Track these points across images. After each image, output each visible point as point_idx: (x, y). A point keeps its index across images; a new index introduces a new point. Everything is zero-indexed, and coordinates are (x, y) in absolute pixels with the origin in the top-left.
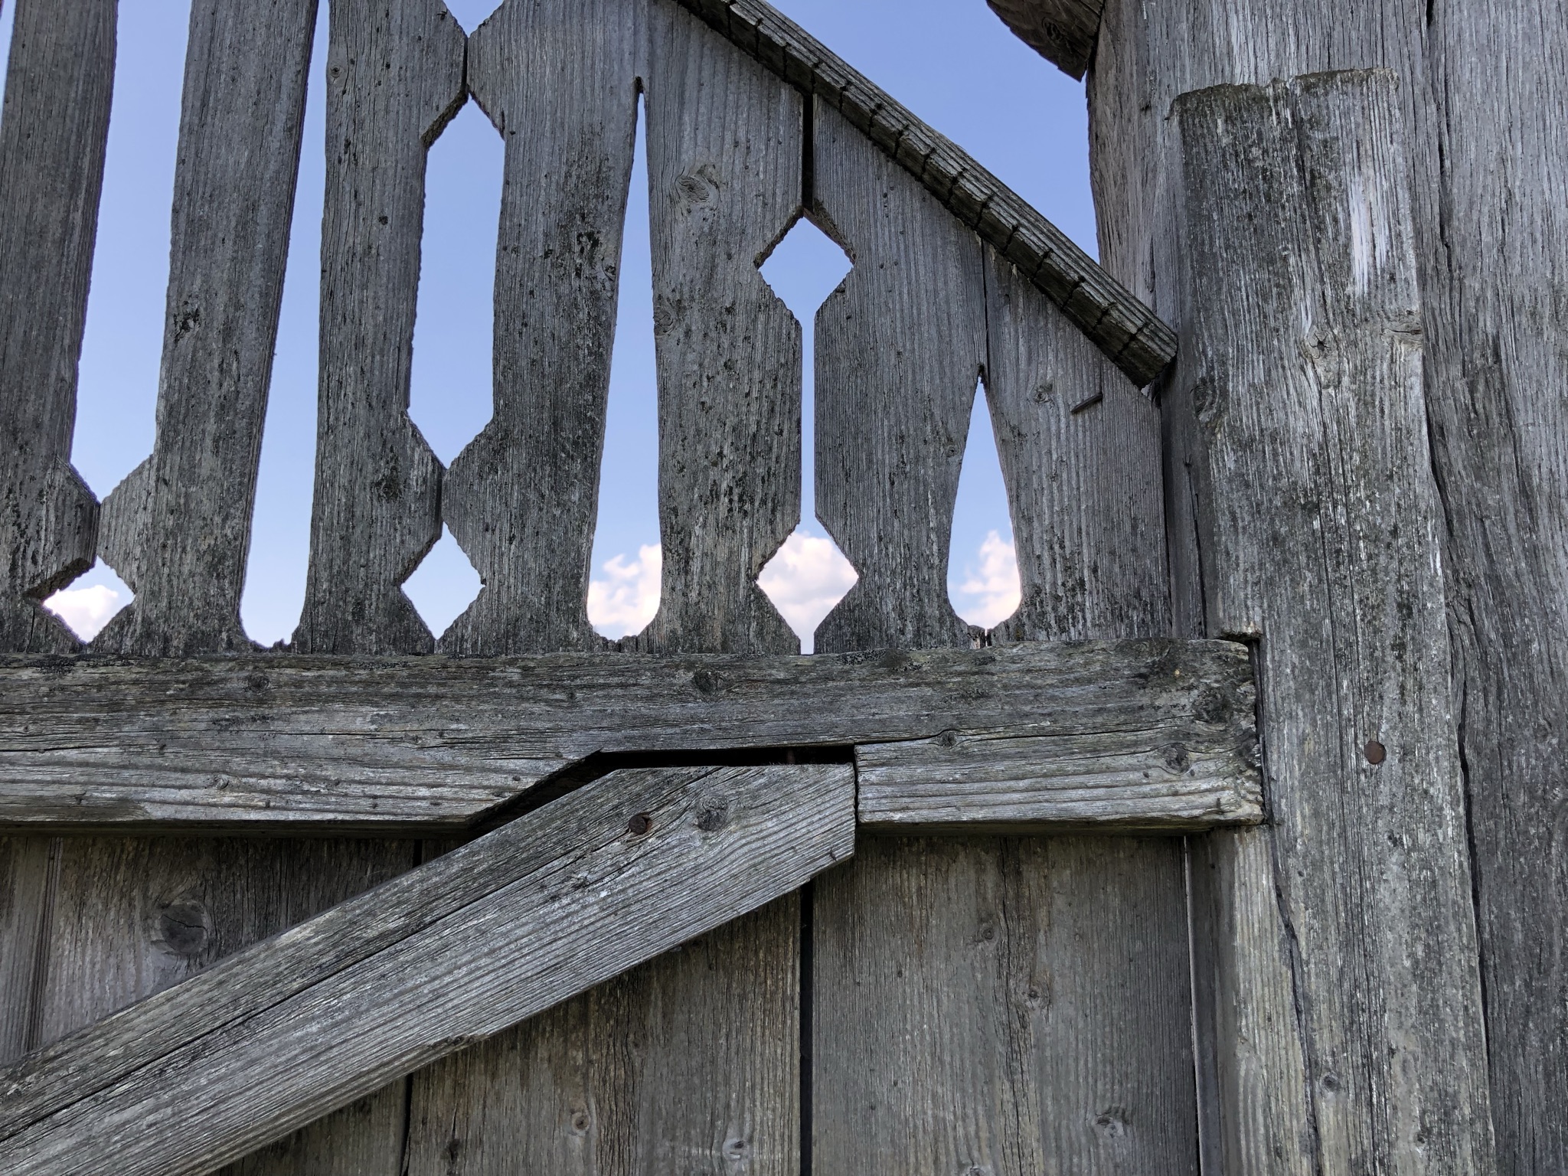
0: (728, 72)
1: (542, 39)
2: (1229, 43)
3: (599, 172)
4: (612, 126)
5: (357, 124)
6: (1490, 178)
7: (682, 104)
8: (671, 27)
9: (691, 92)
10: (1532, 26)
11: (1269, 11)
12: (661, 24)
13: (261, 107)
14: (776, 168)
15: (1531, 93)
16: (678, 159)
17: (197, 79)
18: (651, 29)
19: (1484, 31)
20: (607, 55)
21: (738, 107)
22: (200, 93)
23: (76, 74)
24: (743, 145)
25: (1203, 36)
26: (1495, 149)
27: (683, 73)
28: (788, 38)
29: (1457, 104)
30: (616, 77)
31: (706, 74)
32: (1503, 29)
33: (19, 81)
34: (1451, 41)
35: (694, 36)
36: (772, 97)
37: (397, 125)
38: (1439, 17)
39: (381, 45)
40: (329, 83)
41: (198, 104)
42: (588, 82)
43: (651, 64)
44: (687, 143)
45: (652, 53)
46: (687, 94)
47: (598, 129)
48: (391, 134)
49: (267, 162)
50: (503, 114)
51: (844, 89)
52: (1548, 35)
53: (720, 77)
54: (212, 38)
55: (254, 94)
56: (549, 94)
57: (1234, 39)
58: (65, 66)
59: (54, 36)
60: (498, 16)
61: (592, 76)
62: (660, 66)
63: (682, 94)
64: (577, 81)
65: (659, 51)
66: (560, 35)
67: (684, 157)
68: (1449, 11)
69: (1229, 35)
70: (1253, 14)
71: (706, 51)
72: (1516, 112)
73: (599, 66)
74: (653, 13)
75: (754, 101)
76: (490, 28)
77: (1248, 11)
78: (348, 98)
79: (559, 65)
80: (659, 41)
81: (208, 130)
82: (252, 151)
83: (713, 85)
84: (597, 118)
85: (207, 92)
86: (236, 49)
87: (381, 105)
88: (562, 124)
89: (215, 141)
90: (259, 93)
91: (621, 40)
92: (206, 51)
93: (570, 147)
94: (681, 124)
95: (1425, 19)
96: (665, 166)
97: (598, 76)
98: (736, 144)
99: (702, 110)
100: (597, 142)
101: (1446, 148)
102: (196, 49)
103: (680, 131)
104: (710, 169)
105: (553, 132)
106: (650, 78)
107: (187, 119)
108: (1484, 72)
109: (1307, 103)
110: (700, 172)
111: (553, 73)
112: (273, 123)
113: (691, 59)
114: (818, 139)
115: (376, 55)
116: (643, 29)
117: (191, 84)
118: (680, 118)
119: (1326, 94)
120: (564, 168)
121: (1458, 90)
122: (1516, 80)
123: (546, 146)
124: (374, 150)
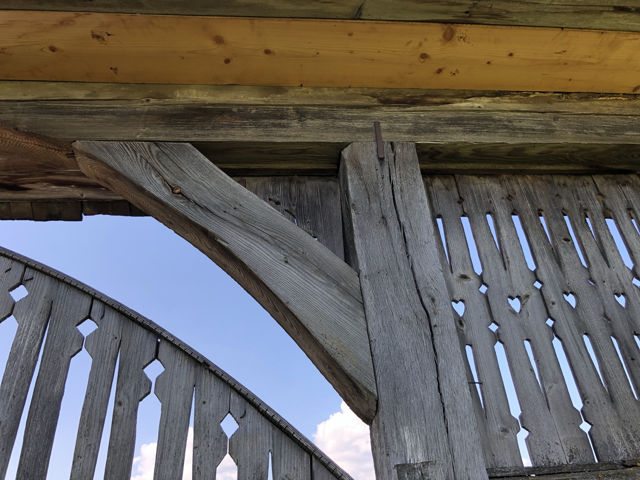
0: (292, 447)
1: (247, 439)
2: (405, 438)
3: (261, 476)
4: (264, 463)
5: (201, 462)
6: (464, 474)
7: (281, 457)
8: (278, 436)
9: (283, 454)
10: (469, 434)
11: (413, 431)
12: (275, 435)
13: (176, 457)
14: (304, 476)
15: (471, 451)
16: (281, 473)
17: (160, 450)
18: (273, 436)
19: (459, 436)
20: (262, 443)
21: (294, 458)
22: (160, 454)
23: (128, 448)
24: (296, 468)
25: (399, 437)
26: (465, 466)
27: (281, 448)
28: (307, 444)
29: (455, 454)
30: (265, 449)
31: (286, 449)
32: (463, 435)
33: (112, 450)
34: (452, 438)
35: (283, 438)
36: (302, 456)
37: (210, 463)
38: (449, 433)
39: (207, 440)
40: (193, 451)
41: (160, 457)
42: (258, 451)
43: (273, 446)
44: (282, 468)
45: (273, 443)
46: (282, 454)
47: (261, 464)
48: (209, 465)
49: (177, 474)
50: (237, 460)
51: (321, 457)
52: (473, 436)
53: (290, 450)
54: (164, 438)
55: (174, 454)
56: (248, 455)
57: (406, 438)
58: (125, 446)
59: (122, 437)
60: (236, 433)
61: (259, 449)
62: (275, 446)
63: (281, 455)
64: (255, 451)
65: (275, 442)
66: (251, 438)
67: (282, 472)
68: (451, 431)
69: (405, 436)
70: (409, 431)
71: (286, 443)
72: (468, 456)
73: (261, 446)
74: (273, 432)
75: (298, 457)
76: (234, 436)
77: (408, 431)
78: (198, 455)
79: (251, 446)
80: (275, 440)
81: (162, 465)
82: (173, 471)
83: (288, 452)
84: (260, 461)
85: (162, 454)
86: (170, 441)
87: (206, 457)
88: (252, 463)
89: (164, 468)
90: (175, 454)
91: (266, 439)
92: (162, 442)
93: (254, 469)
94: (281, 463)
95: (446, 433)
96: (277, 474)
97: (260, 450)
98: (294, 468)
99: (286, 459)
100: (261, 468)
101: (454, 466)
102: (160, 442)
103: (281, 465)
104: (288, 475)
105: (250, 465)
106: (273, 450)
107: (157, 462)
108: (460, 446)
109: (424, 470)
110: (286, 476)
111: (249, 448)
112: (179, 462)
113: (283, 445)
114: (314, 468)
115: (205, 442)
116: (271, 436)
117: (158, 451)
118: (281, 461)
119: (427, 467)
120: (253, 476)
121: (455, 451)
122: (467, 448)
123: (248, 469)
124: (205, 470)
